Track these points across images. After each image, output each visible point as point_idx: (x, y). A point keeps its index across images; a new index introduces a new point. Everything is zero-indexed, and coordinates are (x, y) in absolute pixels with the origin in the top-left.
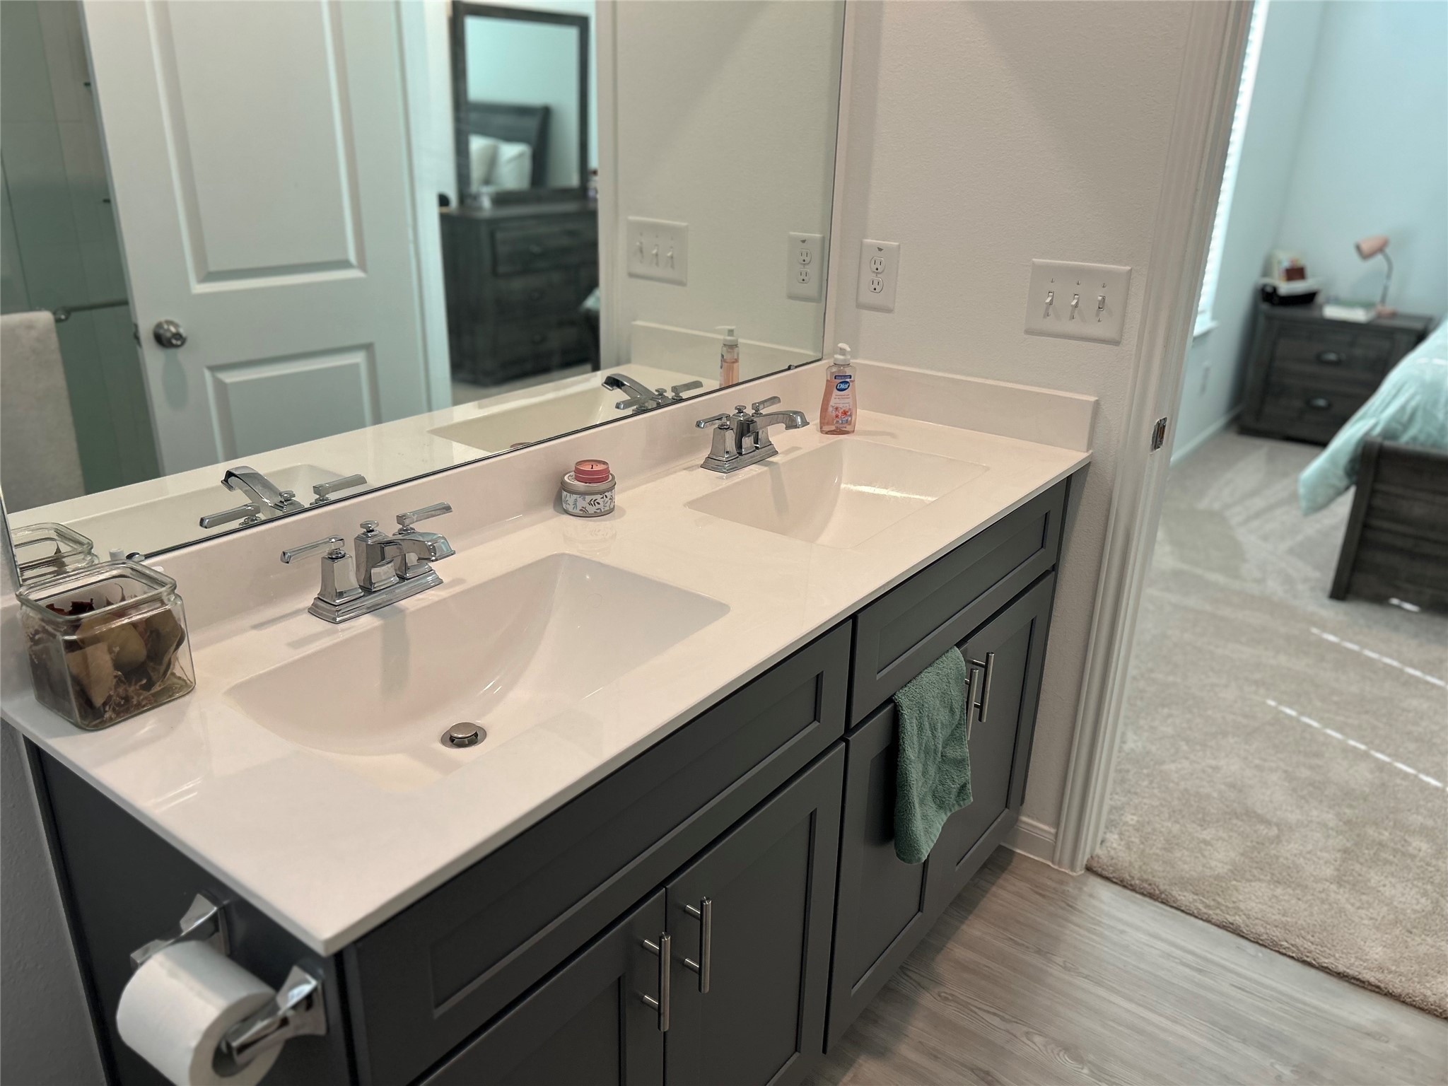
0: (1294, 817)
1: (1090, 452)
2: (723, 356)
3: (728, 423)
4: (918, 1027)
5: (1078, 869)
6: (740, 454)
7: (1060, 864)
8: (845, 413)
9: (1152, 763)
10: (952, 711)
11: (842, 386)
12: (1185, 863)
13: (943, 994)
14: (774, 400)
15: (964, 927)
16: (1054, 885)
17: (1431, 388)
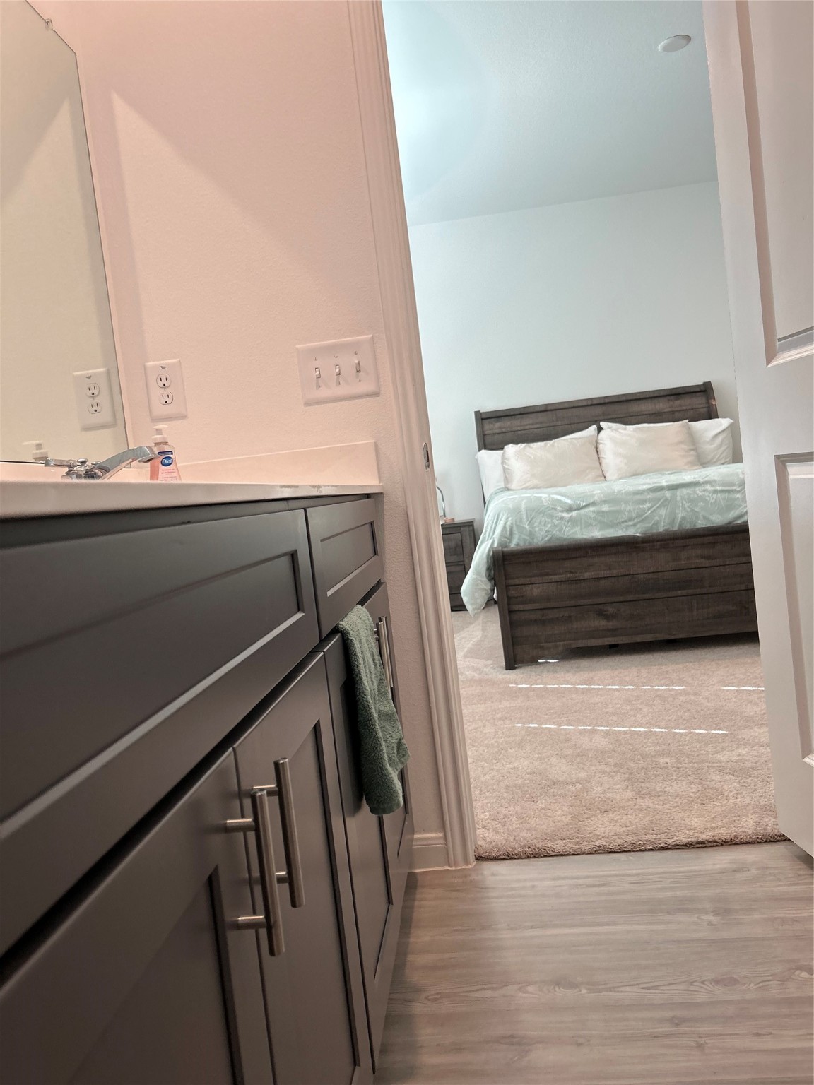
1: (382, 484)
5: (471, 861)
7: (456, 865)
11: (166, 461)
12: (541, 825)
17: (515, 511)
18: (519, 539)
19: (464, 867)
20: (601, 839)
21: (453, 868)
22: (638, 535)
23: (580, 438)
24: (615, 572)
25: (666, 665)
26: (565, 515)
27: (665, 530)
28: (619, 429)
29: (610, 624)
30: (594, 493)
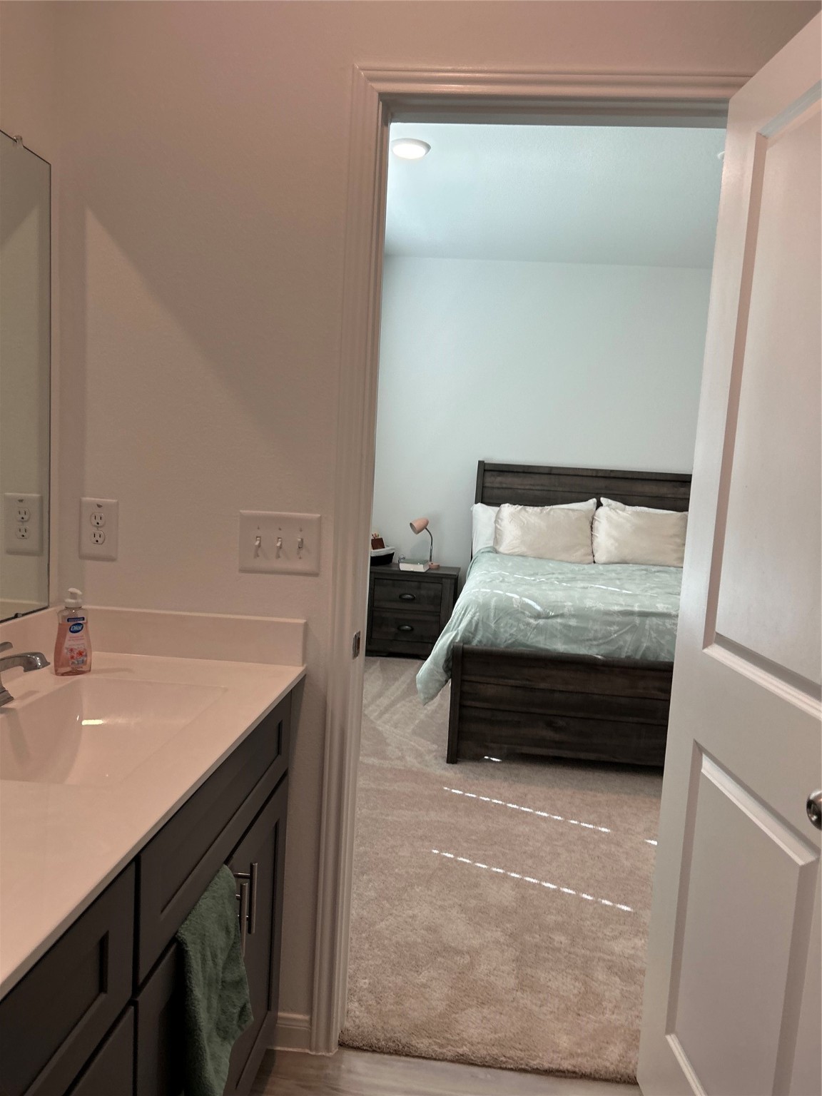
0: (476, 943)
1: (305, 665)
5: (333, 1048)
7: (318, 1049)
8: (80, 654)
9: (367, 926)
10: (228, 932)
11: (76, 628)
12: (414, 1010)
16: (315, 1072)
17: (484, 607)
18: (483, 637)
19: (324, 1054)
20: (466, 1045)
21: (313, 1053)
22: (599, 657)
23: (577, 510)
24: (571, 688)
25: (602, 792)
26: (532, 621)
27: (628, 657)
28: (617, 508)
29: (557, 737)
30: (566, 604)
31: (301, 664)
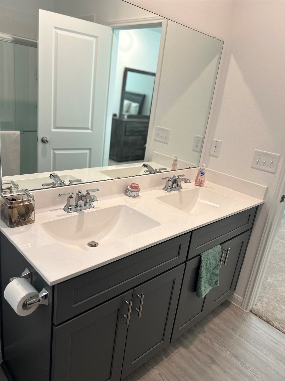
1: (264, 200)
2: (173, 163)
3: (171, 179)
4: (197, 342)
5: (248, 310)
6: (173, 187)
7: (243, 308)
8: (202, 181)
9: (274, 286)
10: (216, 261)
11: (202, 174)
12: (278, 315)
13: (205, 335)
14: (183, 175)
15: (214, 319)
16: (240, 313)
31: (263, 200)
